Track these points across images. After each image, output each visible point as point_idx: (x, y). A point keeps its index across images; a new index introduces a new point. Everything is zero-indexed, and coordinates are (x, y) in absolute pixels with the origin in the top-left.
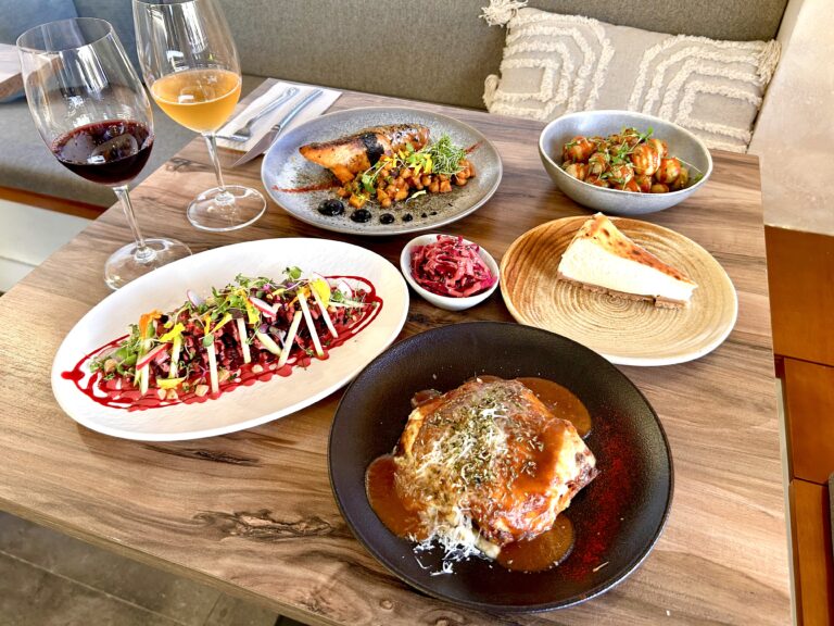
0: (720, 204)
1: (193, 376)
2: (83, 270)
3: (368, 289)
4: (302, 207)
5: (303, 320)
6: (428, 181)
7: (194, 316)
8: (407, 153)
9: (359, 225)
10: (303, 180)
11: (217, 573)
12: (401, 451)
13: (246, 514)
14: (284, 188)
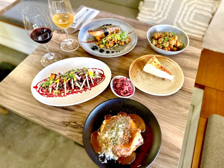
0: (190, 52)
1: (61, 90)
2: (36, 60)
3: (102, 73)
4: (87, 47)
5: (86, 81)
6: (119, 42)
7: (62, 78)
8: (114, 35)
9: (101, 54)
10: (88, 39)
11: (65, 134)
12: (100, 131)
13: (71, 122)
14: (84, 41)
